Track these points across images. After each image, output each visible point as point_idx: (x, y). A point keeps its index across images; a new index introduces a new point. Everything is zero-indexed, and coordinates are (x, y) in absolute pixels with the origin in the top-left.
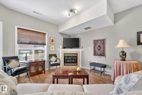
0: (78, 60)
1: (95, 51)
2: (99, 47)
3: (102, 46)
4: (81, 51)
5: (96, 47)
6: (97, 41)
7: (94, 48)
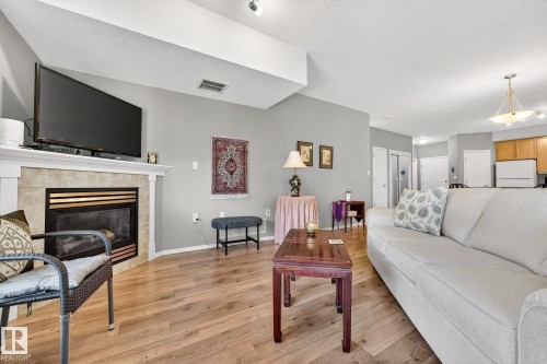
0: (141, 223)
1: (216, 176)
2: (231, 164)
3: (238, 160)
4: (152, 178)
5: (222, 163)
6: (226, 142)
7: (215, 166)
